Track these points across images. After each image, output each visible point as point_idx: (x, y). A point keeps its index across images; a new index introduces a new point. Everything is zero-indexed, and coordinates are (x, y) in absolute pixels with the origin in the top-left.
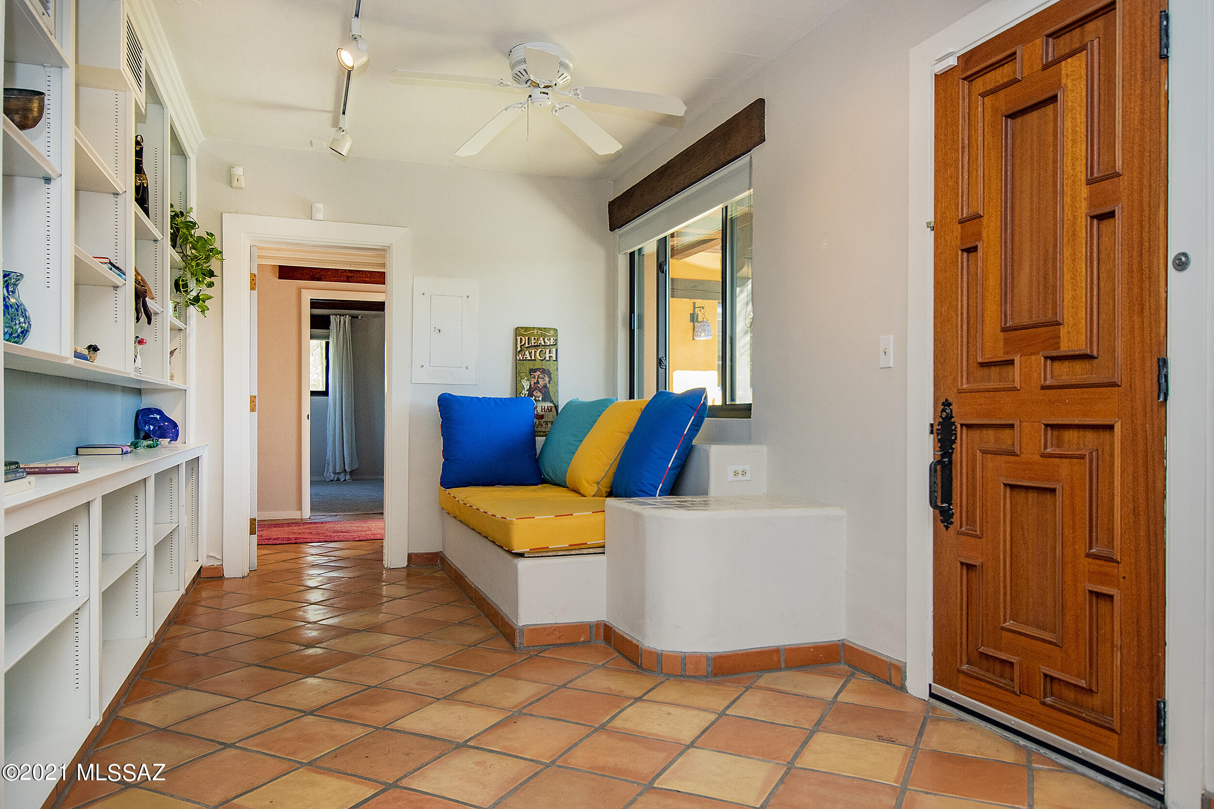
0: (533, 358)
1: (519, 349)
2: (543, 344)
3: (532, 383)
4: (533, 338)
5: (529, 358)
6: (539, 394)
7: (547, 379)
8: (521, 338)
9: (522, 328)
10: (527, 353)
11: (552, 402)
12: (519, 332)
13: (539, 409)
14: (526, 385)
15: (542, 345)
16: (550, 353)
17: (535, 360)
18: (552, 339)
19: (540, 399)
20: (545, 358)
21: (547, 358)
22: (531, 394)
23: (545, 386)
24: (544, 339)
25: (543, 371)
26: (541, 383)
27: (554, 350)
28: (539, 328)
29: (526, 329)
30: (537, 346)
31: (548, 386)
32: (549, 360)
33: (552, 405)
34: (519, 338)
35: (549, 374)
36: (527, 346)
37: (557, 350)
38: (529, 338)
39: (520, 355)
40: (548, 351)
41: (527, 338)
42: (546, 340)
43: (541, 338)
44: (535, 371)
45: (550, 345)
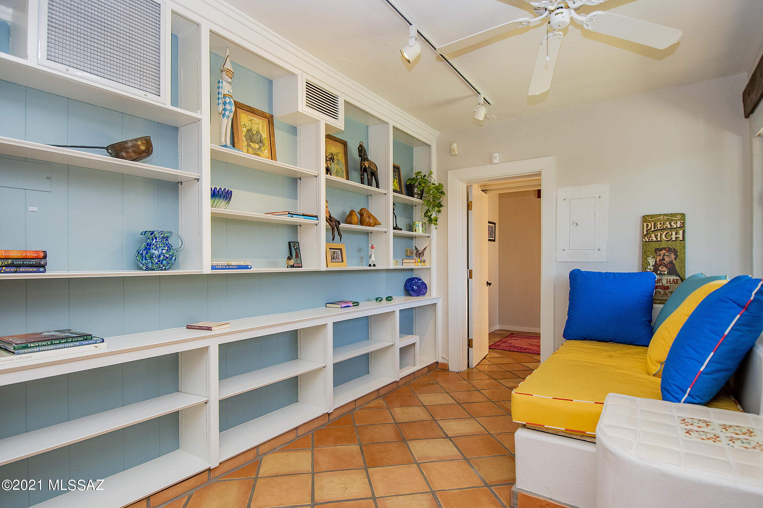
0: (659, 239)
1: (645, 233)
2: (669, 227)
3: (658, 260)
4: (659, 223)
5: (655, 239)
6: (665, 269)
7: (673, 256)
8: (647, 224)
9: (648, 216)
10: (653, 235)
11: (678, 275)
12: (645, 219)
13: (664, 282)
14: (652, 261)
15: (668, 229)
16: (676, 234)
17: (661, 241)
18: (679, 222)
19: (666, 273)
20: (671, 238)
21: (674, 239)
22: (656, 269)
23: (671, 262)
24: (670, 224)
25: (669, 250)
26: (667, 259)
27: (681, 232)
28: (665, 215)
29: (652, 216)
30: (663, 229)
31: (674, 262)
32: (676, 241)
33: (677, 278)
34: (645, 224)
35: (675, 252)
36: (653, 229)
37: (684, 232)
38: (655, 224)
39: (646, 238)
40: (674, 233)
41: (653, 224)
42: (672, 224)
43: (668, 223)
44: (661, 250)
45: (676, 228)
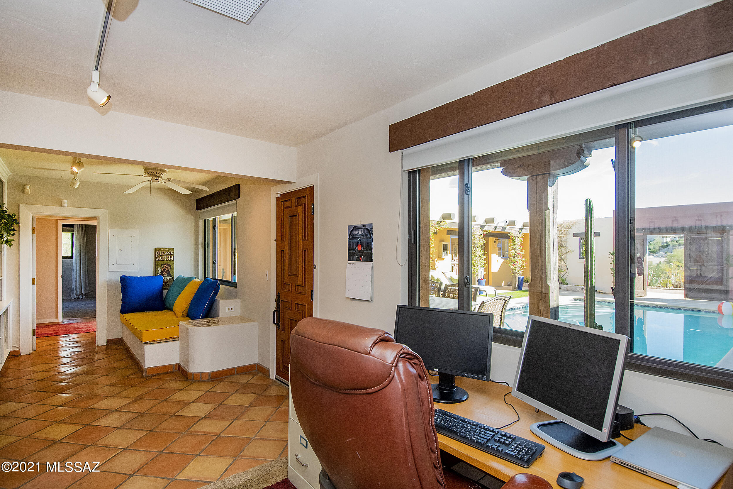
0: (163, 260)
1: (157, 256)
2: (167, 254)
3: (163, 269)
4: (163, 252)
5: (161, 260)
6: (166, 274)
7: (169, 268)
8: (158, 252)
9: (158, 248)
10: (160, 258)
11: (171, 276)
12: (156, 249)
13: (165, 280)
14: (160, 270)
15: (167, 255)
16: (170, 258)
17: (164, 260)
18: (171, 252)
19: (166, 275)
20: (168, 259)
21: (169, 260)
22: (162, 274)
23: (168, 270)
24: (168, 252)
25: (167, 265)
26: (167, 269)
27: (172, 256)
28: (166, 248)
29: (160, 248)
30: (165, 255)
31: (169, 270)
32: (170, 260)
33: (171, 277)
34: (157, 252)
35: (170, 266)
36: (160, 255)
37: (173, 256)
38: (161, 252)
39: (157, 259)
40: (169, 257)
41: (160, 252)
42: (169, 253)
43: (167, 252)
44: (164, 265)
45: (170, 254)
